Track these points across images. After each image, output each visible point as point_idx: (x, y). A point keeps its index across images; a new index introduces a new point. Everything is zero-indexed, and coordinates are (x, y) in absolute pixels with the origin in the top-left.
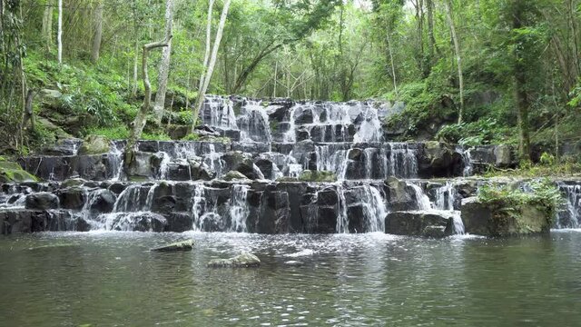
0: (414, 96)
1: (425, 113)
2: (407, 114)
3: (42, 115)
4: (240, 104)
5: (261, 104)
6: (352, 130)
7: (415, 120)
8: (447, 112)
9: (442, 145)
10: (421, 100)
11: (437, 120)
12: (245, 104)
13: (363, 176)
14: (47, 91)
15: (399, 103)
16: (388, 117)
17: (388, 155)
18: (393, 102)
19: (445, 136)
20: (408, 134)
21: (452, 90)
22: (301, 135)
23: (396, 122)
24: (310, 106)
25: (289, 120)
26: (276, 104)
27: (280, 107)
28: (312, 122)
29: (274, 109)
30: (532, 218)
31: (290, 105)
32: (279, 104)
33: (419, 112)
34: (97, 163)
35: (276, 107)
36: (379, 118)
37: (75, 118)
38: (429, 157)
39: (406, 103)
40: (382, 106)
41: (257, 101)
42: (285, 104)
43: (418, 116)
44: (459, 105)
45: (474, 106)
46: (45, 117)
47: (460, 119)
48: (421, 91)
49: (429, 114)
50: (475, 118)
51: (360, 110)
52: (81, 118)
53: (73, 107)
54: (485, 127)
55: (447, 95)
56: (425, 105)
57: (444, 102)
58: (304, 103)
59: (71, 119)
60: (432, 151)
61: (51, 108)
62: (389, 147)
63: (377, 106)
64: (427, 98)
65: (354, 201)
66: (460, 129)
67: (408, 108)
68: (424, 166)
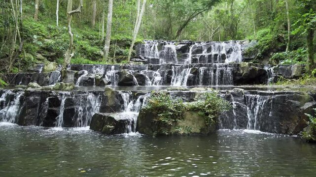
0: (263, 37)
1: (267, 46)
2: (257, 47)
3: (39, 52)
4: (162, 44)
5: (175, 44)
6: (223, 57)
7: (262, 50)
8: (280, 45)
9: (250, 65)
10: (266, 38)
11: (275, 50)
12: (165, 44)
13: (198, 84)
14: (46, 40)
15: (254, 41)
16: (247, 48)
17: (215, 71)
18: (250, 41)
19: (275, 59)
20: (257, 58)
21: (284, 32)
22: (194, 60)
23: (251, 52)
24: (203, 44)
25: (189, 52)
26: (183, 44)
27: (184, 45)
28: (201, 53)
29: (180, 46)
30: (193, 122)
31: (191, 44)
32: (184, 44)
33: (264, 46)
34: (46, 77)
35: (182, 45)
36: (241, 50)
37: (54, 54)
38: (241, 72)
39: (257, 41)
40: (244, 43)
41: (173, 42)
42: (188, 44)
43: (263, 48)
44: (287, 40)
45: (296, 41)
46: (40, 53)
47: (287, 49)
48: (267, 33)
49: (270, 47)
50: (296, 48)
51: (231, 46)
52: (57, 54)
53: (54, 48)
54: (300, 53)
55: (281, 35)
56: (267, 41)
57: (279, 39)
58: (200, 43)
59: (52, 54)
60: (243, 68)
61: (44, 49)
62: (215, 66)
63: (241, 43)
64: (270, 37)
65: (72, 105)
66: (286, 55)
67: (258, 44)
68: (238, 78)
